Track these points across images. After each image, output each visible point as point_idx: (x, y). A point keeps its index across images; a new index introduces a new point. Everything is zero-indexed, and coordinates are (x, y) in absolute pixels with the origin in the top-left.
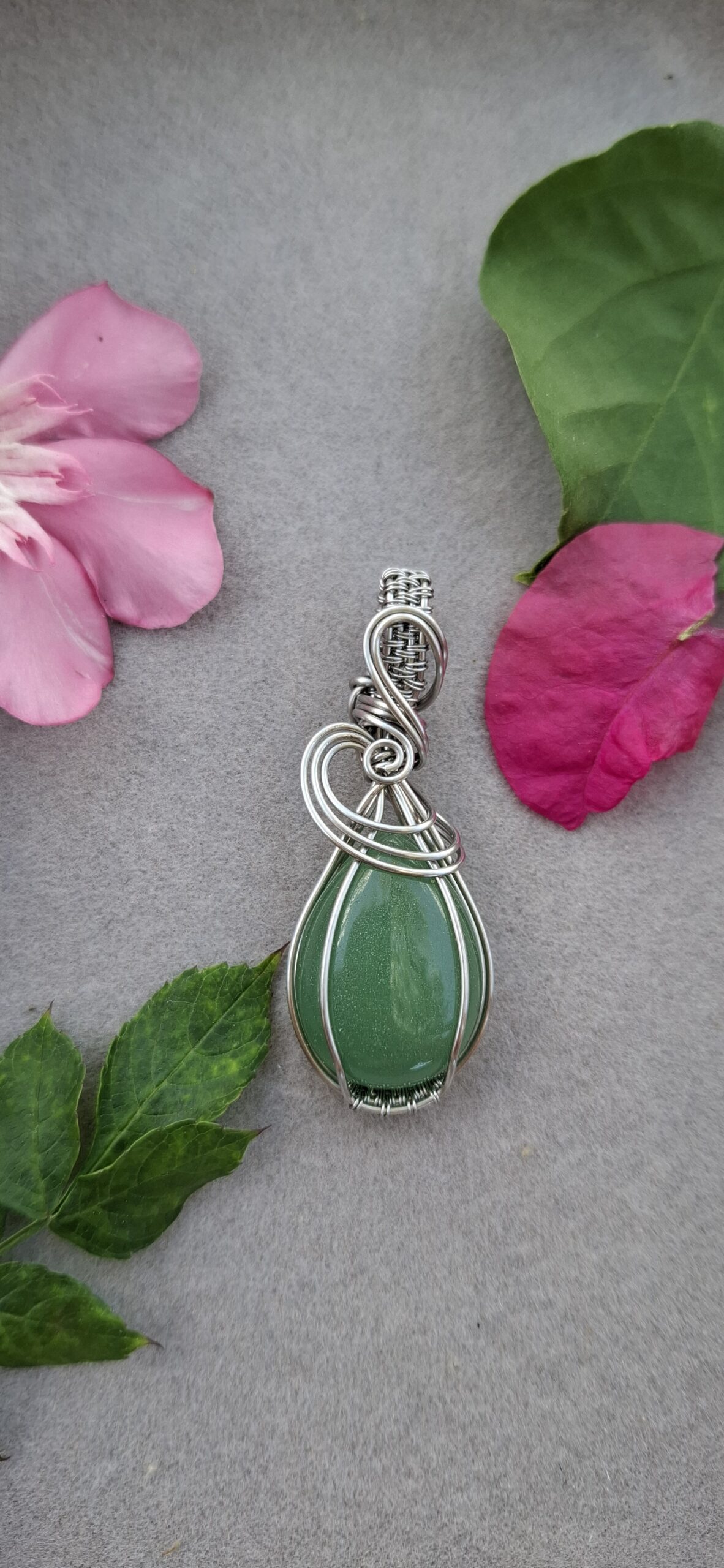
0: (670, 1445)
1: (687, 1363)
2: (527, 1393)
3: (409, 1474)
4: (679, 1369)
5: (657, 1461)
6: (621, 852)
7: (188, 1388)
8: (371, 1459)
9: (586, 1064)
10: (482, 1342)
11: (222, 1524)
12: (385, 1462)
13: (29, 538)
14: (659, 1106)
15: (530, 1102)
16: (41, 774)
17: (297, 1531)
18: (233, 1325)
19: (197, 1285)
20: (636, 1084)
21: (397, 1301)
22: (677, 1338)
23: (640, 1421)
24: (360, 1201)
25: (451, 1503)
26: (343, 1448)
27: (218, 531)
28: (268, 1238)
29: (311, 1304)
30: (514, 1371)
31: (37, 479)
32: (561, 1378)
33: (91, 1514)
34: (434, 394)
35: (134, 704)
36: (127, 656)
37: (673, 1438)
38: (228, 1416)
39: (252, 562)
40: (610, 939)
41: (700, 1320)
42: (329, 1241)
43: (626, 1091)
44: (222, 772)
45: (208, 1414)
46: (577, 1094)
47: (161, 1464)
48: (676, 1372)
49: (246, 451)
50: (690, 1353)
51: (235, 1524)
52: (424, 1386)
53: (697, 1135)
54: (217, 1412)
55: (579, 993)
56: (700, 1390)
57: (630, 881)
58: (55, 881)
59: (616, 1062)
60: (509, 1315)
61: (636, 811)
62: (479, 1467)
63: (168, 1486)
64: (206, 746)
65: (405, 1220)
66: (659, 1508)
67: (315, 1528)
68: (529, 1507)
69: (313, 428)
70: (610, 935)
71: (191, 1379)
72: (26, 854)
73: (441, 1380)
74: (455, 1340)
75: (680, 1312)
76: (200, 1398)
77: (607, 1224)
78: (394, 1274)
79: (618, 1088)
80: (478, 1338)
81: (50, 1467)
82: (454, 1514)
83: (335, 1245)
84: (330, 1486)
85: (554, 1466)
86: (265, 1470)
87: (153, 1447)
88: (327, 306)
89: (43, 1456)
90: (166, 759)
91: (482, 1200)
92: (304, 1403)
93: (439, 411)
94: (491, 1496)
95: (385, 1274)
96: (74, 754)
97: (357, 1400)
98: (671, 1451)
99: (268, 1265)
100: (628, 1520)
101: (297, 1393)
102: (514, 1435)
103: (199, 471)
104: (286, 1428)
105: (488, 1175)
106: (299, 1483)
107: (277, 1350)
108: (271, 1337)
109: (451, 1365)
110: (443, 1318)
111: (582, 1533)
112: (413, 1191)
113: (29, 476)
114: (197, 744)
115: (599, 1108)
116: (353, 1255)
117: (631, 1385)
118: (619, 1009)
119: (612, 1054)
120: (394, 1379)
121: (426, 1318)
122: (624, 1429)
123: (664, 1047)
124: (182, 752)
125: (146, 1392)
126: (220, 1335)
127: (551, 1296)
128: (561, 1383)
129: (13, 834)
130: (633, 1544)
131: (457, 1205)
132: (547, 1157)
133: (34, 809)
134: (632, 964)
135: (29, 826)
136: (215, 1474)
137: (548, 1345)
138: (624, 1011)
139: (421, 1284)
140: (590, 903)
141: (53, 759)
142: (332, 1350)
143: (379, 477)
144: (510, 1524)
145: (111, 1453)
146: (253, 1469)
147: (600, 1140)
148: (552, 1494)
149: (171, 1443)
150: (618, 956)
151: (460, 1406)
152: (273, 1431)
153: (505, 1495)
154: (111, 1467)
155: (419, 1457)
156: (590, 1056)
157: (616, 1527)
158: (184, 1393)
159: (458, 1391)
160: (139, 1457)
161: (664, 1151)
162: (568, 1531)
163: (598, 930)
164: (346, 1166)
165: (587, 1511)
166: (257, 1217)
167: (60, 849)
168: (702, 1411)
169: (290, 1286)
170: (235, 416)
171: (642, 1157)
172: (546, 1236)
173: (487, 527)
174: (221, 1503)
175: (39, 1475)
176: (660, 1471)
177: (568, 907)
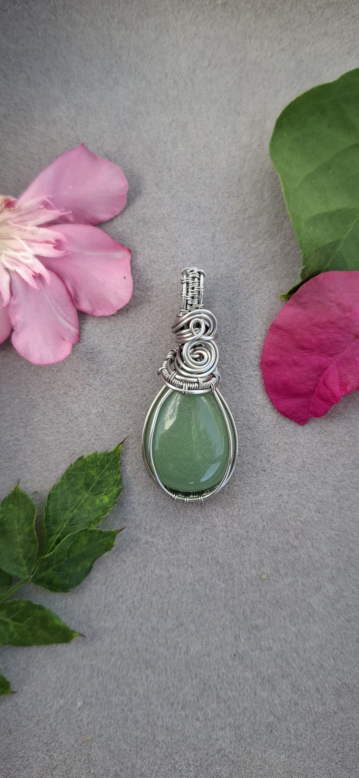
0: (324, 720)
1: (335, 683)
2: (256, 688)
3: (198, 719)
4: (331, 685)
5: (317, 726)
6: (322, 436)
7: (98, 669)
8: (180, 710)
9: (297, 538)
10: (236, 663)
11: (110, 732)
12: (187, 712)
13: (39, 274)
14: (332, 561)
15: (267, 553)
16: (44, 383)
17: (144, 738)
18: (120, 644)
19: (105, 623)
20: (321, 549)
21: (197, 640)
22: (331, 670)
23: (310, 707)
24: (182, 592)
25: (217, 735)
26: (167, 704)
27: (132, 268)
28: (138, 605)
29: (156, 637)
30: (251, 678)
31: (44, 245)
32: (273, 683)
33: (52, 721)
34: (244, 200)
35: (88, 351)
36: (86, 328)
37: (326, 717)
38: (116, 684)
39: (148, 284)
40: (313, 478)
41: (343, 663)
42: (166, 609)
43: (315, 552)
44: (129, 386)
45: (107, 682)
46: (291, 551)
47: (84, 702)
48: (329, 687)
49: (149, 228)
50: (337, 678)
51: (116, 732)
52: (207, 680)
53: (350, 576)
54: (111, 682)
55: (296, 503)
56: (341, 696)
57: (326, 450)
58: (48, 433)
59: (312, 538)
60: (250, 652)
61: (332, 416)
62: (231, 720)
63: (87, 712)
64: (121, 373)
65: (203, 604)
66: (316, 747)
67: (152, 738)
68: (253, 740)
69: (182, 217)
70: (314, 476)
71: (100, 666)
72: (36, 420)
73: (215, 678)
74: (223, 661)
75: (334, 659)
76: (103, 675)
77: (301, 614)
78: (196, 627)
79: (312, 550)
80: (235, 661)
81: (34, 698)
82: (217, 740)
83: (169, 612)
84: (160, 720)
85: (266, 723)
86: (131, 710)
87: (81, 694)
88: (193, 154)
89: (32, 693)
90: (102, 379)
91: (241, 598)
92: (151, 682)
93: (246, 210)
94: (236, 733)
95: (193, 628)
96: (60, 374)
97: (175, 683)
98: (324, 723)
99: (138, 618)
100: (300, 752)
101: (148, 677)
102: (249, 707)
103: (125, 238)
104: (142, 692)
105: (244, 587)
106: (146, 718)
107: (140, 657)
108: (137, 650)
109: (221, 672)
110: (218, 650)
111: (278, 755)
112: (208, 591)
113: (41, 243)
114: (117, 372)
115: (302, 559)
116: (177, 617)
117: (307, 690)
118: (316, 512)
119: (310, 534)
120: (193, 676)
121: (210, 649)
122: (302, 710)
123: (337, 532)
124: (110, 375)
125: (79, 670)
126: (113, 648)
127: (271, 645)
128: (273, 685)
129: (30, 410)
130: (302, 763)
131: (229, 599)
132: (274, 580)
133: (41, 399)
134: (324, 491)
135: (38, 407)
136: (108, 709)
137: (268, 668)
138: (318, 513)
139: (209, 634)
140: (305, 460)
141: (50, 375)
142: (165, 659)
143: (214, 243)
144: (244, 747)
145: (62, 695)
146: (125, 709)
147: (301, 574)
148: (265, 736)
149: (89, 694)
150: (317, 487)
151: (224, 691)
152: (136, 694)
153: (242, 734)
154: (62, 702)
155: (202, 713)
156: (299, 534)
157: (294, 754)
158: (96, 672)
159: (223, 684)
160: (74, 698)
161: (332, 582)
162: (272, 753)
163: (308, 473)
164: (177, 576)
165: (281, 745)
166: (134, 595)
167: (51, 419)
168: (341, 706)
169: (148, 629)
170: (144, 211)
171: (321, 584)
172: (271, 617)
173: (266, 269)
174: (110, 723)
175: (29, 701)
176: (318, 731)
177: (294, 461)
